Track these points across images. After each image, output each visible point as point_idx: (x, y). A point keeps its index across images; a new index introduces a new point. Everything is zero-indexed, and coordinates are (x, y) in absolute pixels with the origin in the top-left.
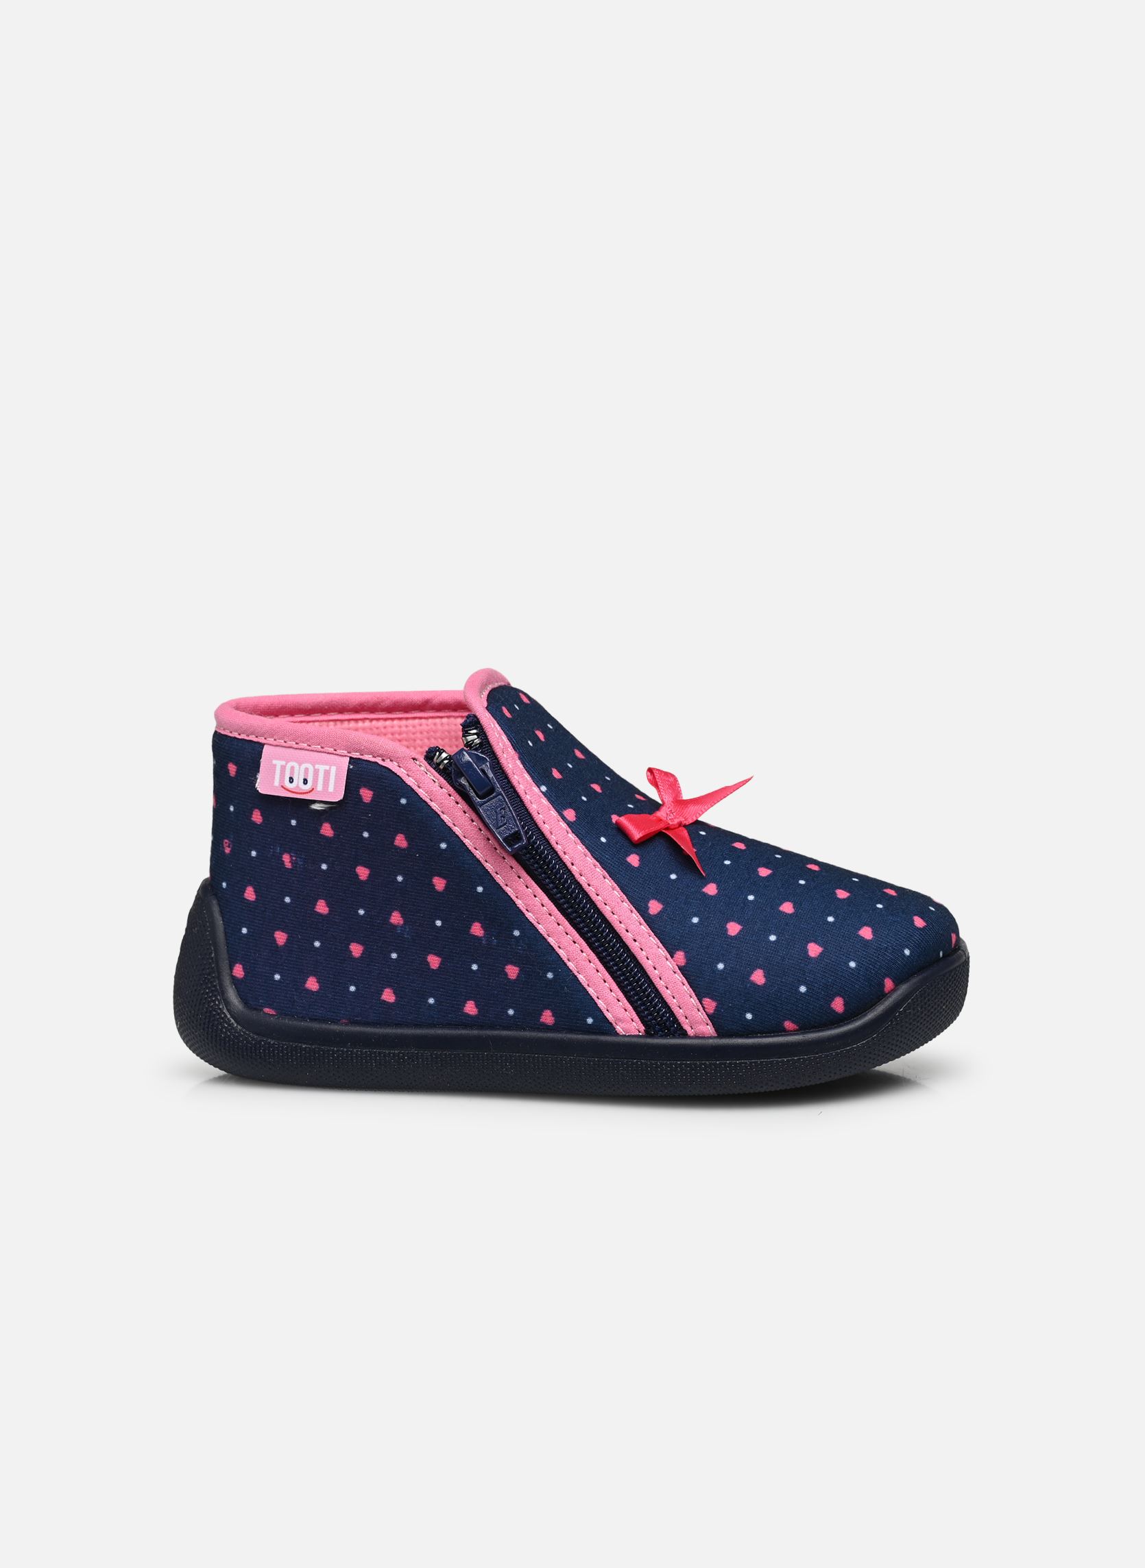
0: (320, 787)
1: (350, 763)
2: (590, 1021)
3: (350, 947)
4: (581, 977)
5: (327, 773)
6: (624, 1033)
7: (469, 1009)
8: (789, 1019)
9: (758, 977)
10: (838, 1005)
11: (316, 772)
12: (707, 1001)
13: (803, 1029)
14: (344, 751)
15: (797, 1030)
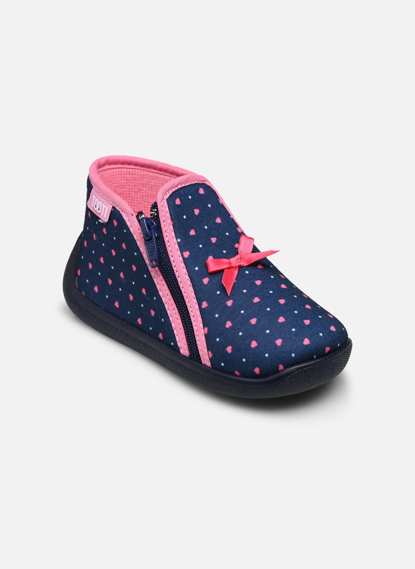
0: (102, 214)
1: (112, 208)
2: (172, 344)
3: (108, 280)
4: (173, 325)
5: (105, 209)
6: (182, 353)
7: (139, 321)
8: (237, 371)
9: (229, 349)
10: (257, 370)
11: (102, 207)
12: (210, 352)
13: (242, 376)
14: (111, 202)
15: (239, 376)
